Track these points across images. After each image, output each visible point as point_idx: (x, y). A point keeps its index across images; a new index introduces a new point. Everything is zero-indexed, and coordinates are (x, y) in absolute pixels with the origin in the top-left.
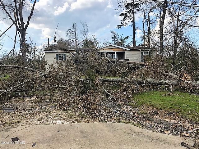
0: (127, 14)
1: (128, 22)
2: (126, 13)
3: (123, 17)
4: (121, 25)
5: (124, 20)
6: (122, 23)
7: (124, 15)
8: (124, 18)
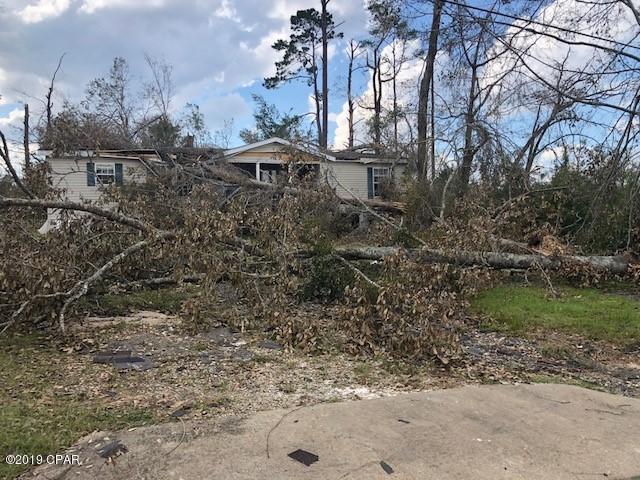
0: (296, 45)
1: (299, 70)
2: (292, 42)
3: (283, 52)
4: (275, 79)
5: (286, 62)
6: (280, 71)
7: (287, 46)
8: (286, 57)
